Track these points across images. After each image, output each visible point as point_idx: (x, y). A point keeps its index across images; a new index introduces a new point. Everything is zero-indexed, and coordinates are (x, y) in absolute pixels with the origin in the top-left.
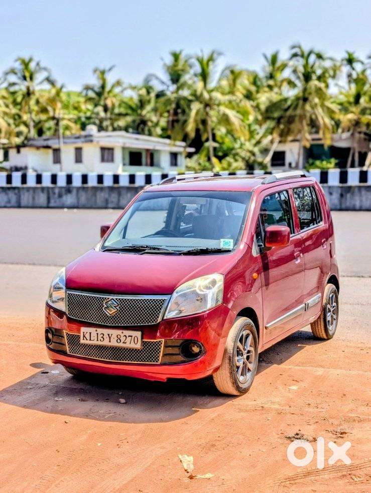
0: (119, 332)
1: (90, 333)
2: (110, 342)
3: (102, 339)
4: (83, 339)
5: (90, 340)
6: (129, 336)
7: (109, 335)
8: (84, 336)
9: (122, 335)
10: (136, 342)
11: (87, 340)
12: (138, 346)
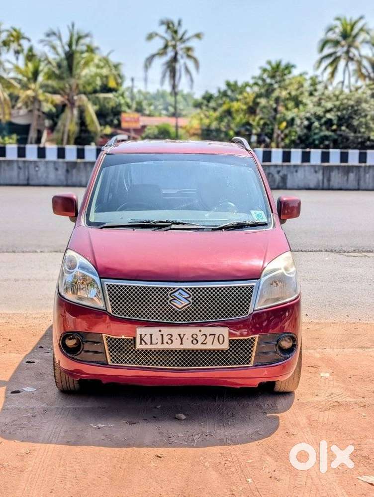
0: (195, 330)
1: (151, 335)
2: (182, 344)
3: (170, 342)
4: (141, 344)
5: (151, 344)
6: (210, 335)
7: (179, 335)
8: (141, 339)
9: (199, 334)
10: (221, 342)
11: (146, 344)
12: (226, 346)
